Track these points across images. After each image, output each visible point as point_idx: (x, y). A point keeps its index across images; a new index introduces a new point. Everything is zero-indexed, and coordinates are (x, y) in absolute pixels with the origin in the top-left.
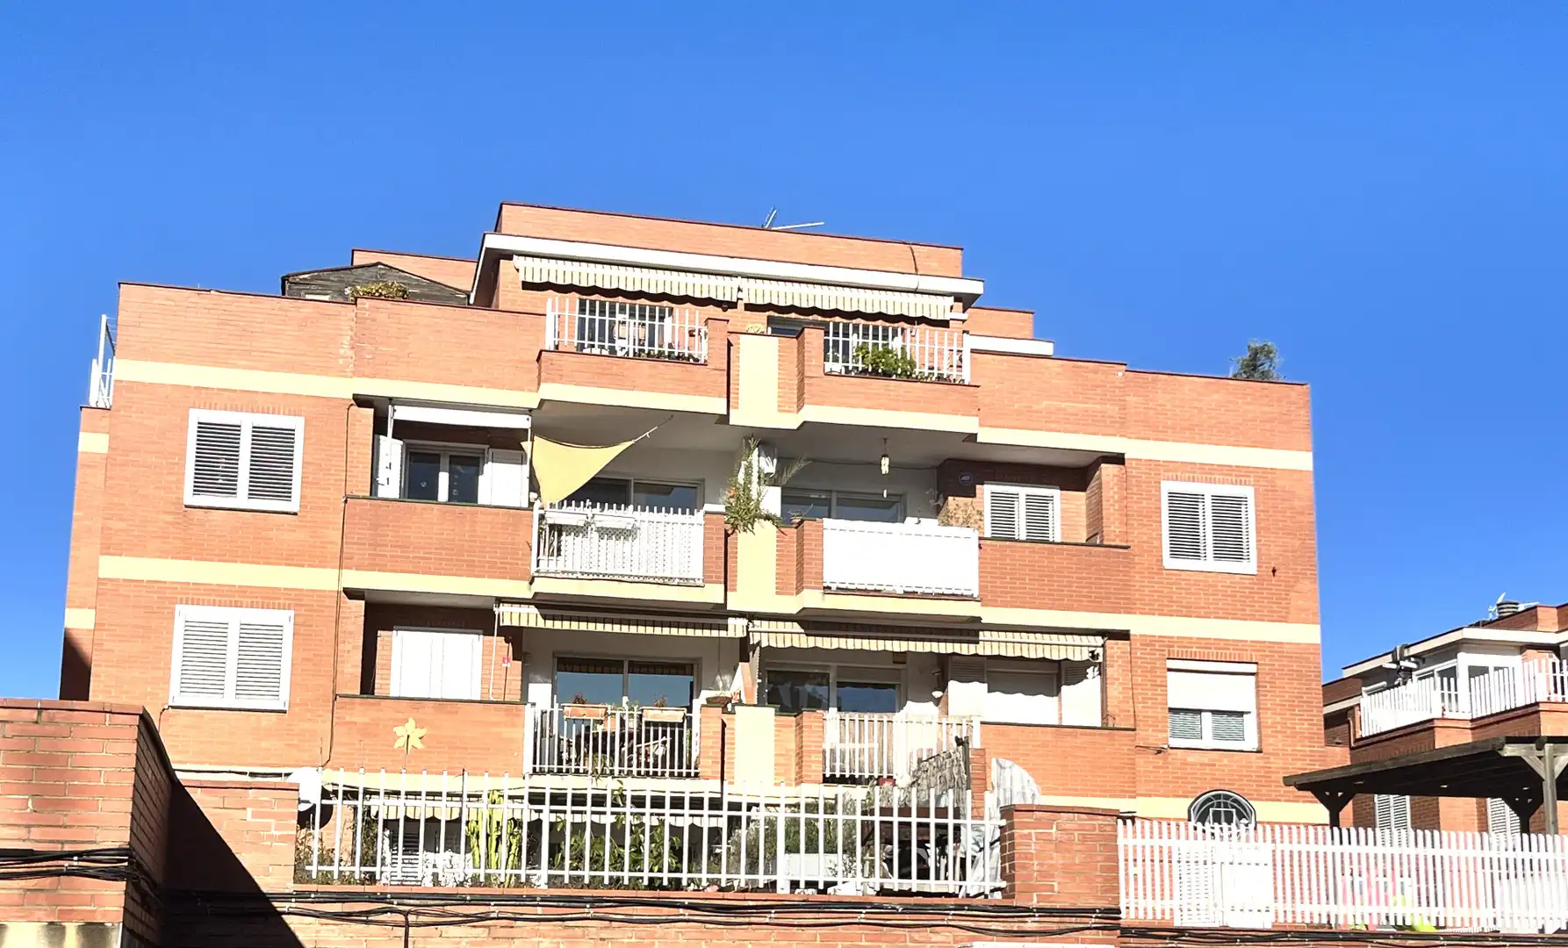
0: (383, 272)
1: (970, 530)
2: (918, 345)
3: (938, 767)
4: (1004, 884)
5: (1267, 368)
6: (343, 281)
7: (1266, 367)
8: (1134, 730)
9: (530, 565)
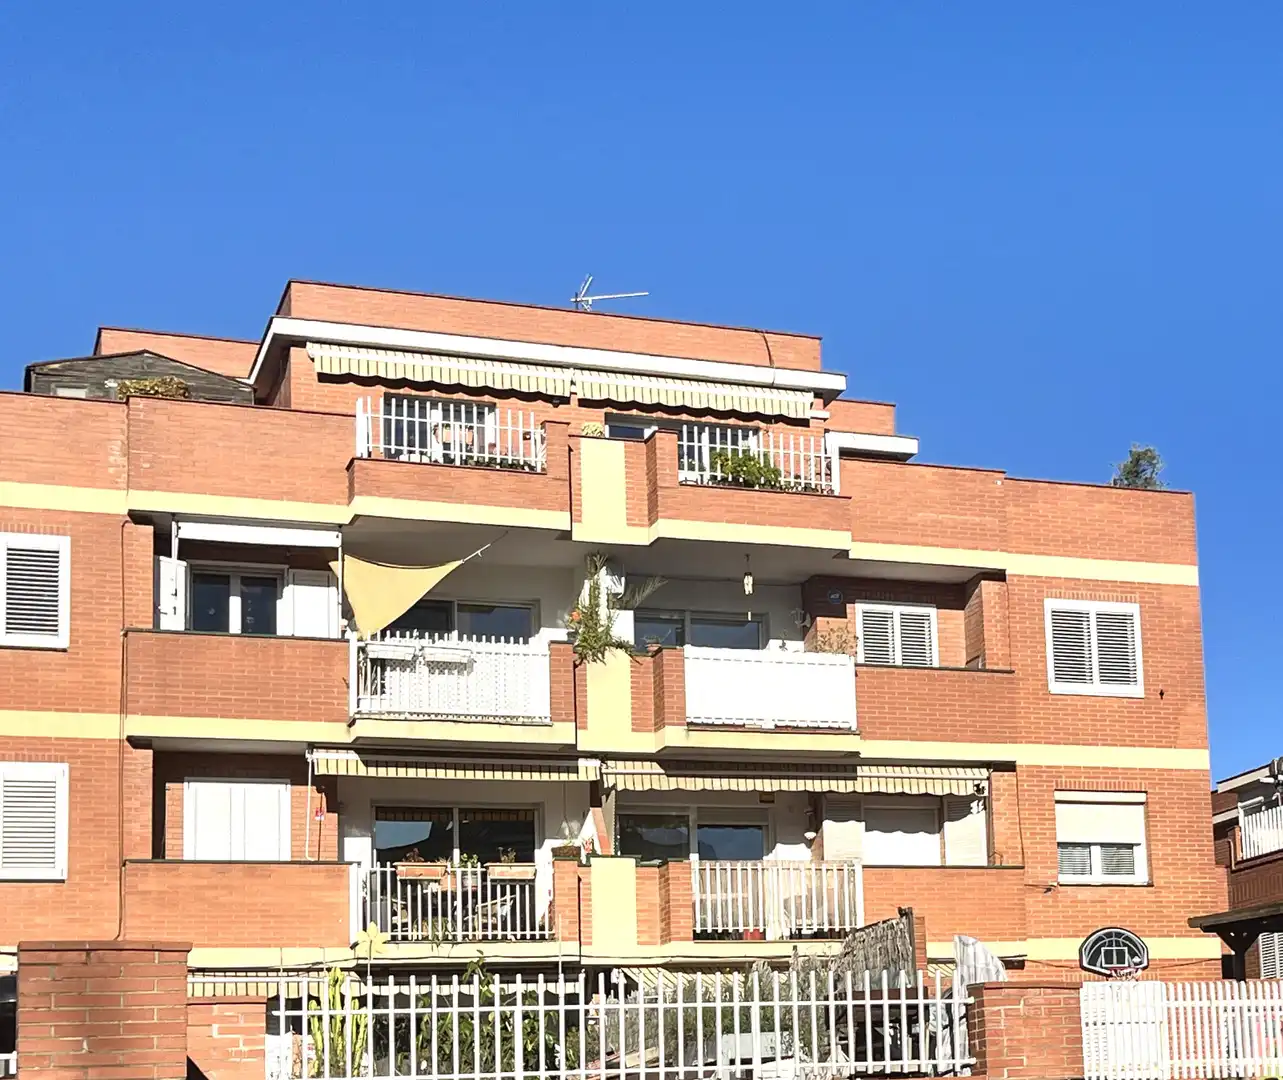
0: (150, 361)
1: (846, 656)
2: (781, 451)
3: (876, 937)
4: (973, 1061)
5: (1148, 475)
6: (103, 372)
7: (1149, 472)
8: (1023, 868)
9: (348, 705)
